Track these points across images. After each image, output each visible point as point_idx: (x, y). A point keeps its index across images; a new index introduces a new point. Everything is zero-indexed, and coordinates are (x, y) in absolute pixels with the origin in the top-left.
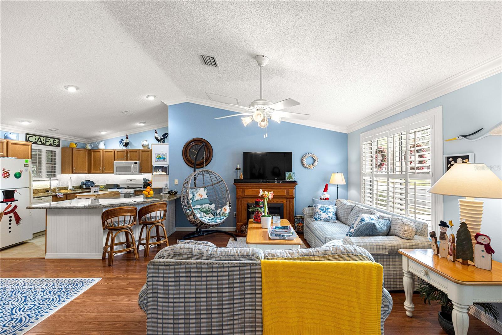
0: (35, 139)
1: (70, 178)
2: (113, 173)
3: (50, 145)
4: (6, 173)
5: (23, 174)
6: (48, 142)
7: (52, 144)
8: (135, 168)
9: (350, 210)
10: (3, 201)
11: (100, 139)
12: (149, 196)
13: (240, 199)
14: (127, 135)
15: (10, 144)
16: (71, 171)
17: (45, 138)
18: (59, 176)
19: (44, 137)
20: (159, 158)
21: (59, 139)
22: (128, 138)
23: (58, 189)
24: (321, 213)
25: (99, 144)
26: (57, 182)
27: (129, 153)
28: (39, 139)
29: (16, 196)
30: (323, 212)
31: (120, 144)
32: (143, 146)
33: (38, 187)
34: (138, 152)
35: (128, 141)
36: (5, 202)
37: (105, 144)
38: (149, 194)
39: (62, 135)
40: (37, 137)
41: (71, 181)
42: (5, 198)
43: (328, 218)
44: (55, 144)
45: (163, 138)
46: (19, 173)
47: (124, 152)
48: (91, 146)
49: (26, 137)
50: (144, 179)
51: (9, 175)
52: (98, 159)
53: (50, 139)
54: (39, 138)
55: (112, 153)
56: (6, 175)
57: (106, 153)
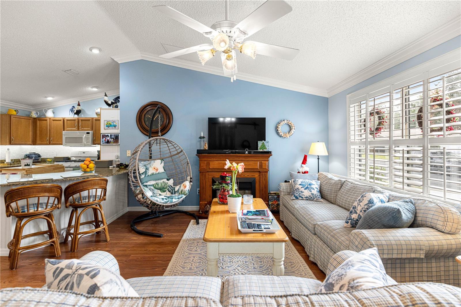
2: (62, 145)
8: (87, 138)
9: (340, 186)
11: (47, 106)
12: (88, 170)
13: (204, 173)
14: (79, 102)
16: (8, 141)
20: (109, 126)
22: (80, 106)
24: (302, 189)
25: (46, 111)
27: (80, 122)
30: (305, 189)
31: (71, 112)
32: (96, 114)
34: (91, 121)
35: (79, 108)
37: (54, 113)
38: (88, 167)
41: (9, 153)
43: (312, 196)
45: (114, 102)
47: (74, 120)
48: (37, 114)
55: (62, 122)
57: (54, 121)
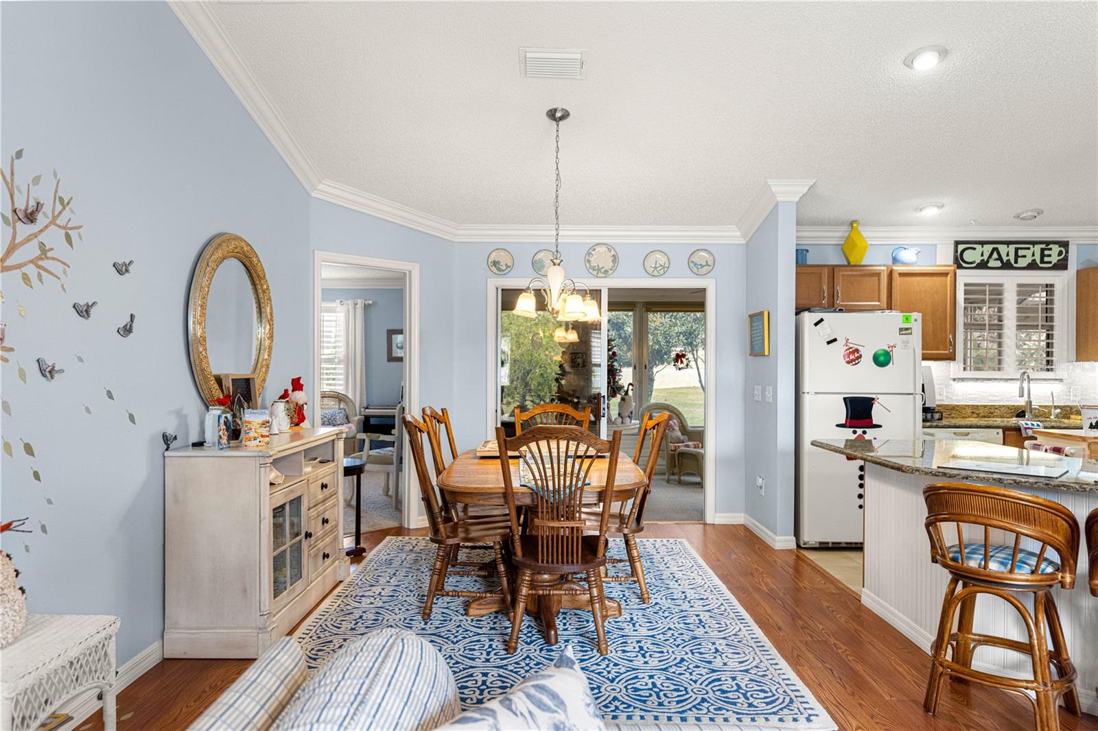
0: (982, 255)
3: (1032, 266)
4: (853, 352)
5: (896, 354)
6: (1025, 256)
7: (1038, 261)
10: (844, 422)
15: (896, 277)
17: (1012, 248)
19: (1008, 243)
21: (1065, 244)
23: (1058, 411)
26: (1057, 388)
28: (995, 253)
29: (877, 414)
33: (991, 398)
36: (850, 427)
39: (1075, 228)
42: (849, 417)
44: (1050, 262)
46: (887, 351)
49: (956, 251)
51: (860, 356)
53: (1031, 246)
54: (994, 249)
56: (852, 357)
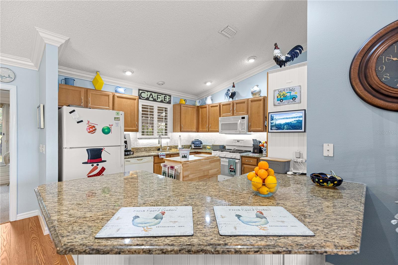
0: (147, 96)
1: (180, 136)
2: (218, 132)
3: (162, 101)
4: (92, 127)
5: (113, 129)
6: (160, 98)
7: (163, 100)
8: (242, 124)
10: (87, 161)
11: (208, 94)
14: (234, 83)
15: (116, 98)
16: (179, 128)
17: (156, 94)
18: (170, 134)
19: (155, 93)
20: (282, 99)
21: (170, 96)
22: (234, 87)
23: (169, 148)
25: (206, 98)
26: (168, 140)
27: (235, 105)
28: (151, 95)
29: (104, 156)
31: (226, 96)
32: (252, 93)
34: (246, 103)
35: (234, 90)
36: (90, 163)
37: (212, 100)
39: (173, 91)
40: (149, 93)
41: (180, 139)
42: (90, 158)
44: (166, 101)
46: (108, 127)
47: (229, 104)
48: (200, 102)
49: (139, 93)
50: (253, 140)
51: (96, 129)
52: (205, 116)
53: (161, 95)
54: (151, 94)
55: (218, 108)
56: (91, 130)
57: (212, 108)
